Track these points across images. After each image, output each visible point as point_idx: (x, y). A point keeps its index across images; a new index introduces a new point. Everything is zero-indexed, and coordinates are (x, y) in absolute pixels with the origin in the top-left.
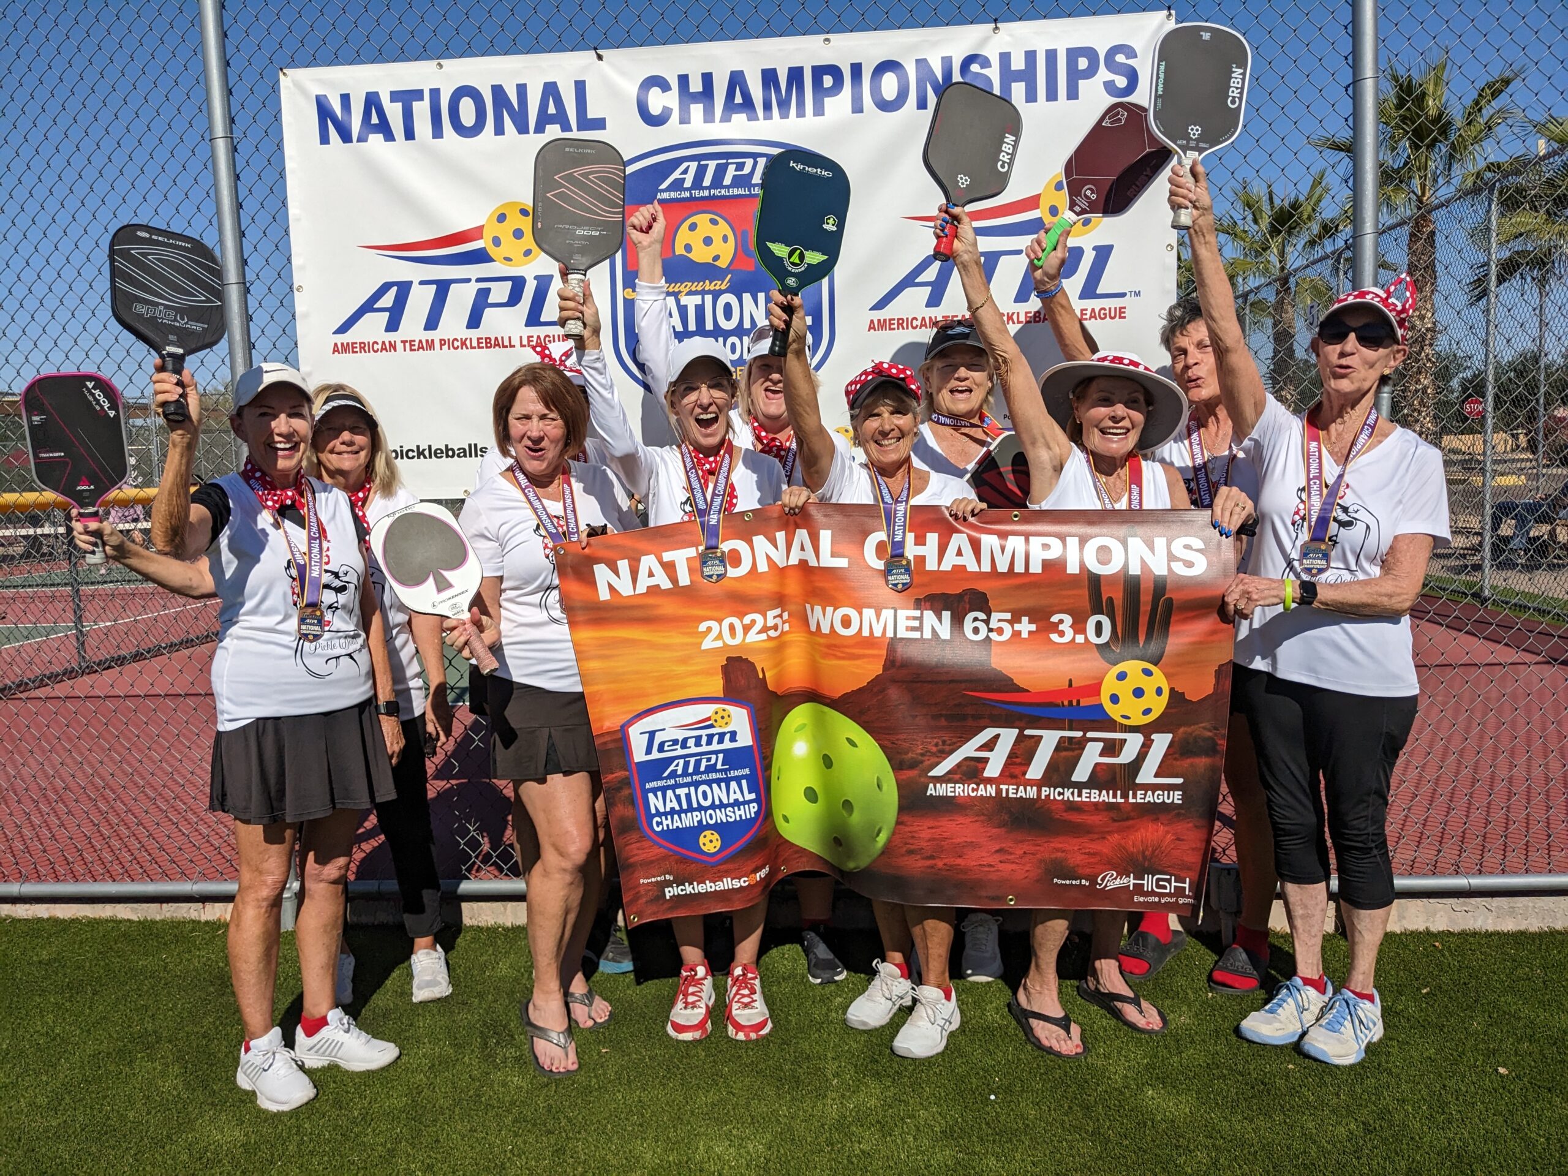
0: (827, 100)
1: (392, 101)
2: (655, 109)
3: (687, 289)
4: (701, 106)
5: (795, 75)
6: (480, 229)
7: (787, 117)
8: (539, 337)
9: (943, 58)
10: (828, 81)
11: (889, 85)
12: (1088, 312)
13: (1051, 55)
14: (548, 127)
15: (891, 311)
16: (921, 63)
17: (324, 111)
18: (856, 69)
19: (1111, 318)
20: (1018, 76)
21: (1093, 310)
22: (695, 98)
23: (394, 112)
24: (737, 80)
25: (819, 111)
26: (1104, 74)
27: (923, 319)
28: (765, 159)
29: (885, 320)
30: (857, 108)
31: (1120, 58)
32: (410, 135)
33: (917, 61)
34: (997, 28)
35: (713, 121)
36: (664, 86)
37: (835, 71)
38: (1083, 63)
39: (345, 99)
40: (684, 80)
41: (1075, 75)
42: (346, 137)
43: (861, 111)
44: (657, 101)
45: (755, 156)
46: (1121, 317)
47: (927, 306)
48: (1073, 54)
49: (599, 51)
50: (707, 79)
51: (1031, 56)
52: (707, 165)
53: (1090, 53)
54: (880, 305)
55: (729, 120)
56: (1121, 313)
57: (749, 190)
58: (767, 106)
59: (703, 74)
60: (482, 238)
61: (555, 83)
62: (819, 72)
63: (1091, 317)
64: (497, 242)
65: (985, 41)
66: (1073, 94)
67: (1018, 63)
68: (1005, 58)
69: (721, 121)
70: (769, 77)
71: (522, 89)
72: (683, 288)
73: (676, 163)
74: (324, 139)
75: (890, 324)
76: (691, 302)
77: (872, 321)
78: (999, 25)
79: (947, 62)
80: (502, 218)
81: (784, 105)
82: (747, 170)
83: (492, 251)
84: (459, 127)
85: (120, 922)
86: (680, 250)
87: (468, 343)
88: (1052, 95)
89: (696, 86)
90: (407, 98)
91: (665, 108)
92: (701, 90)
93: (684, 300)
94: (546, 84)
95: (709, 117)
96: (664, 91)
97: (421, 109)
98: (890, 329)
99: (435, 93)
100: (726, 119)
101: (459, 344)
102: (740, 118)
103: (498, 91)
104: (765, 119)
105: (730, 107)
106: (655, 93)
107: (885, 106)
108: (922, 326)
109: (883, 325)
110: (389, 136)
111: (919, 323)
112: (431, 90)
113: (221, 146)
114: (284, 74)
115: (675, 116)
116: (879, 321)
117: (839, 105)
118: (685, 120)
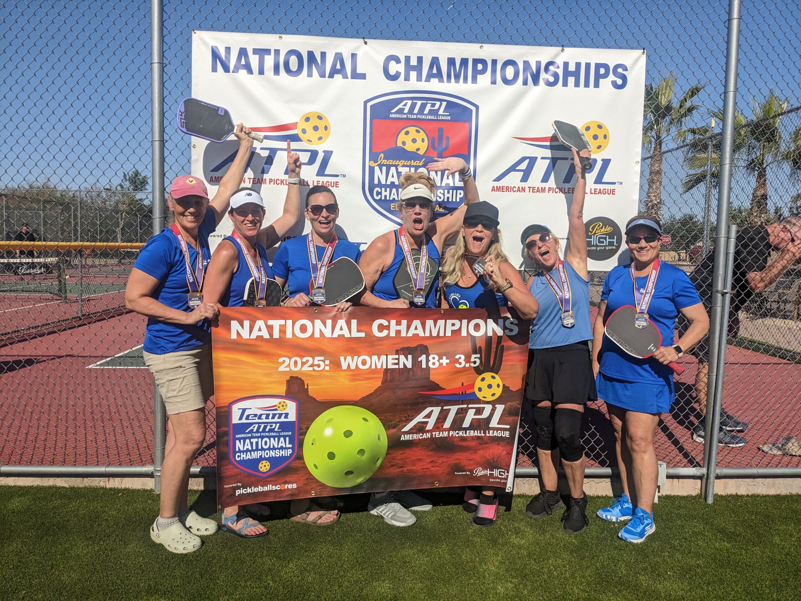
0: (478, 76)
1: (254, 54)
2: (392, 72)
3: (402, 164)
4: (416, 72)
5: (464, 62)
6: (297, 123)
7: (459, 83)
8: (323, 182)
9: (537, 62)
10: (480, 67)
11: (510, 72)
12: (598, 190)
13: (588, 65)
14: (335, 75)
15: (503, 183)
16: (526, 64)
17: (215, 55)
18: (494, 62)
19: (609, 194)
20: (571, 74)
21: (600, 189)
22: (413, 68)
23: (254, 60)
24: (435, 61)
25: (474, 80)
26: (611, 77)
27: (519, 187)
28: (446, 103)
29: (500, 187)
30: (494, 82)
31: (620, 70)
32: (261, 72)
33: (524, 61)
34: (563, 49)
35: (421, 81)
36: (398, 61)
37: (483, 62)
38: (602, 71)
39: (228, 49)
40: (408, 59)
41: (598, 77)
42: (226, 69)
43: (495, 84)
44: (393, 68)
45: (441, 101)
46: (613, 194)
47: (521, 181)
48: (598, 66)
49: (366, 40)
50: (420, 59)
51: (578, 65)
52: (417, 103)
53: (606, 67)
54: (498, 179)
55: (429, 81)
56: (613, 192)
57: (437, 117)
58: (449, 77)
59: (418, 57)
60: (296, 128)
61: (341, 53)
62: (476, 61)
63: (599, 193)
64: (304, 131)
65: (557, 55)
66: (597, 85)
67: (572, 68)
68: (566, 64)
69: (426, 81)
70: (451, 62)
71: (323, 54)
72: (401, 163)
73: (401, 100)
74: (214, 69)
75: (502, 189)
76: (404, 171)
77: (493, 187)
78: (564, 48)
79: (538, 63)
80: (307, 119)
81: (457, 77)
82: (436, 107)
83: (301, 135)
84: (288, 70)
85: (59, 488)
86: (399, 144)
87: (284, 182)
88: (587, 85)
89: (414, 62)
90: (262, 52)
91: (397, 71)
92: (416, 64)
93: (400, 169)
94: (336, 53)
95: (419, 79)
96: (397, 63)
97: (269, 61)
98: (502, 191)
99: (277, 52)
100: (428, 80)
101: (280, 182)
102: (434, 81)
103: (311, 54)
104: (447, 82)
105: (430, 76)
106: (392, 64)
107: (506, 81)
108: (518, 191)
109: (499, 189)
110: (250, 71)
111: (516, 189)
112: (275, 50)
113: (156, 67)
114: (195, 33)
115: (402, 76)
116: (497, 187)
117: (484, 79)
118: (407, 78)
